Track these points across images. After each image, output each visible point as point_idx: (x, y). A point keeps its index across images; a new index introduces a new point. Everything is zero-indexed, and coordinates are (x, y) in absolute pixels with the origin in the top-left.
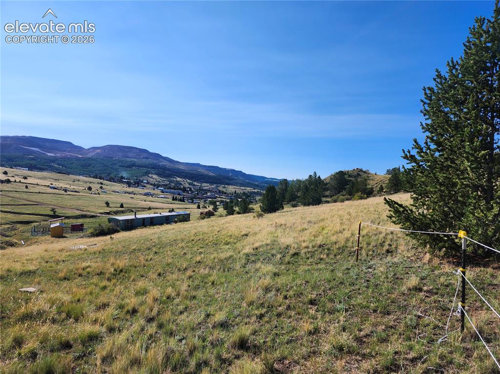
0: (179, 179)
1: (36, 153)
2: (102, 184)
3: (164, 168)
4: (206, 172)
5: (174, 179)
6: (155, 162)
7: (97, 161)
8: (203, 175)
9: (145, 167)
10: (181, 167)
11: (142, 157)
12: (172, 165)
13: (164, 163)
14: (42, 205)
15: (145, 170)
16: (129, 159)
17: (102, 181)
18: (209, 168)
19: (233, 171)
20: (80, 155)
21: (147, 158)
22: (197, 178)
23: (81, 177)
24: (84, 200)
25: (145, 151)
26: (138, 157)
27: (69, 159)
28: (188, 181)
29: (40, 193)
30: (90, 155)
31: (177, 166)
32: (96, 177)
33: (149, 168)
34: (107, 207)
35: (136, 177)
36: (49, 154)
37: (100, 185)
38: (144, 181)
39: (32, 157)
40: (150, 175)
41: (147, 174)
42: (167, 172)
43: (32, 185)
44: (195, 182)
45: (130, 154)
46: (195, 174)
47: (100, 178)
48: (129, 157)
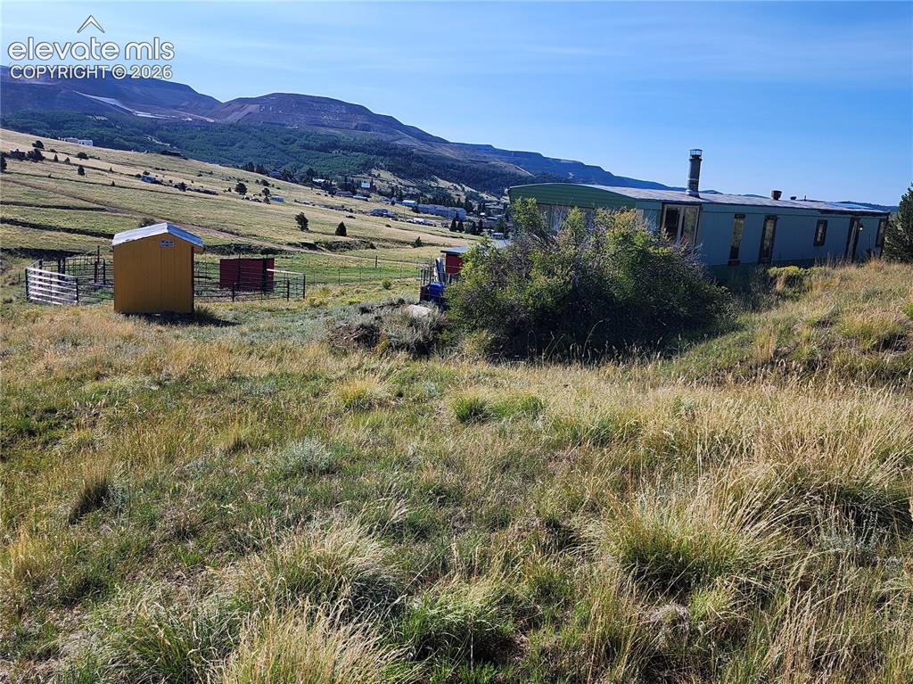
0: (443, 184)
1: (111, 110)
2: (265, 183)
3: (407, 155)
4: (511, 168)
5: (433, 184)
6: (385, 137)
7: (249, 133)
8: (503, 175)
9: (363, 150)
10: (449, 153)
11: (354, 125)
12: (425, 147)
13: (406, 143)
14: (116, 212)
15: (361, 157)
16: (323, 131)
17: (265, 177)
18: (518, 158)
19: (578, 166)
20: (211, 117)
21: (366, 128)
22: (487, 183)
23: (216, 167)
24: (234, 209)
25: (361, 110)
26: (345, 124)
27: (185, 125)
28: (467, 189)
29: (113, 185)
30: (233, 118)
31: (439, 150)
32: (250, 168)
33: (370, 153)
34: (302, 229)
35: (340, 174)
36: (141, 114)
37: (263, 188)
38: (363, 185)
39: (103, 118)
40: (375, 172)
41: (366, 167)
42: (414, 164)
43: (98, 171)
44: (483, 191)
45: (326, 118)
46: (484, 173)
47: (261, 171)
48: (323, 126)
